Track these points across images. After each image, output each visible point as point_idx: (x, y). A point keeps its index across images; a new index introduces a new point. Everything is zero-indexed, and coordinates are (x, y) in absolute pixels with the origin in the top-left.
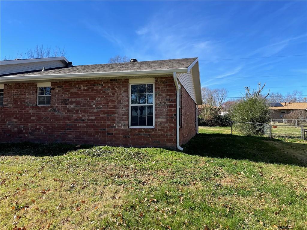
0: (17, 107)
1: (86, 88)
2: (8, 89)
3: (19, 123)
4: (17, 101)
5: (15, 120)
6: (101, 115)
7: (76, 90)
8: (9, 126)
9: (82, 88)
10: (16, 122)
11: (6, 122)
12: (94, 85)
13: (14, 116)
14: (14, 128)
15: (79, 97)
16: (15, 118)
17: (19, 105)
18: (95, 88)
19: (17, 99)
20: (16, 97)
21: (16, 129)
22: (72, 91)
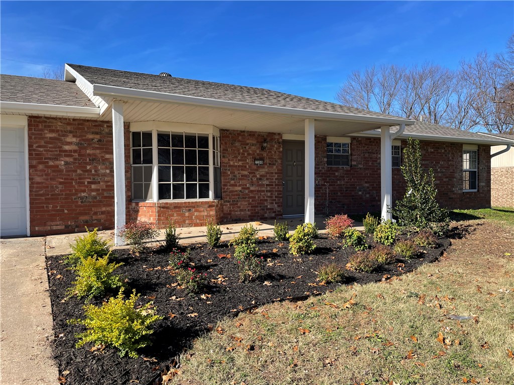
0: (368, 169)
1: (432, 150)
2: (357, 144)
3: (371, 188)
4: (368, 161)
5: (367, 185)
6: (445, 180)
8: (360, 193)
9: (429, 150)
10: (368, 187)
11: (356, 188)
12: (438, 148)
13: (366, 180)
14: (365, 195)
15: (428, 160)
16: (366, 182)
17: (370, 166)
18: (439, 151)
19: (368, 158)
20: (367, 155)
21: (368, 196)
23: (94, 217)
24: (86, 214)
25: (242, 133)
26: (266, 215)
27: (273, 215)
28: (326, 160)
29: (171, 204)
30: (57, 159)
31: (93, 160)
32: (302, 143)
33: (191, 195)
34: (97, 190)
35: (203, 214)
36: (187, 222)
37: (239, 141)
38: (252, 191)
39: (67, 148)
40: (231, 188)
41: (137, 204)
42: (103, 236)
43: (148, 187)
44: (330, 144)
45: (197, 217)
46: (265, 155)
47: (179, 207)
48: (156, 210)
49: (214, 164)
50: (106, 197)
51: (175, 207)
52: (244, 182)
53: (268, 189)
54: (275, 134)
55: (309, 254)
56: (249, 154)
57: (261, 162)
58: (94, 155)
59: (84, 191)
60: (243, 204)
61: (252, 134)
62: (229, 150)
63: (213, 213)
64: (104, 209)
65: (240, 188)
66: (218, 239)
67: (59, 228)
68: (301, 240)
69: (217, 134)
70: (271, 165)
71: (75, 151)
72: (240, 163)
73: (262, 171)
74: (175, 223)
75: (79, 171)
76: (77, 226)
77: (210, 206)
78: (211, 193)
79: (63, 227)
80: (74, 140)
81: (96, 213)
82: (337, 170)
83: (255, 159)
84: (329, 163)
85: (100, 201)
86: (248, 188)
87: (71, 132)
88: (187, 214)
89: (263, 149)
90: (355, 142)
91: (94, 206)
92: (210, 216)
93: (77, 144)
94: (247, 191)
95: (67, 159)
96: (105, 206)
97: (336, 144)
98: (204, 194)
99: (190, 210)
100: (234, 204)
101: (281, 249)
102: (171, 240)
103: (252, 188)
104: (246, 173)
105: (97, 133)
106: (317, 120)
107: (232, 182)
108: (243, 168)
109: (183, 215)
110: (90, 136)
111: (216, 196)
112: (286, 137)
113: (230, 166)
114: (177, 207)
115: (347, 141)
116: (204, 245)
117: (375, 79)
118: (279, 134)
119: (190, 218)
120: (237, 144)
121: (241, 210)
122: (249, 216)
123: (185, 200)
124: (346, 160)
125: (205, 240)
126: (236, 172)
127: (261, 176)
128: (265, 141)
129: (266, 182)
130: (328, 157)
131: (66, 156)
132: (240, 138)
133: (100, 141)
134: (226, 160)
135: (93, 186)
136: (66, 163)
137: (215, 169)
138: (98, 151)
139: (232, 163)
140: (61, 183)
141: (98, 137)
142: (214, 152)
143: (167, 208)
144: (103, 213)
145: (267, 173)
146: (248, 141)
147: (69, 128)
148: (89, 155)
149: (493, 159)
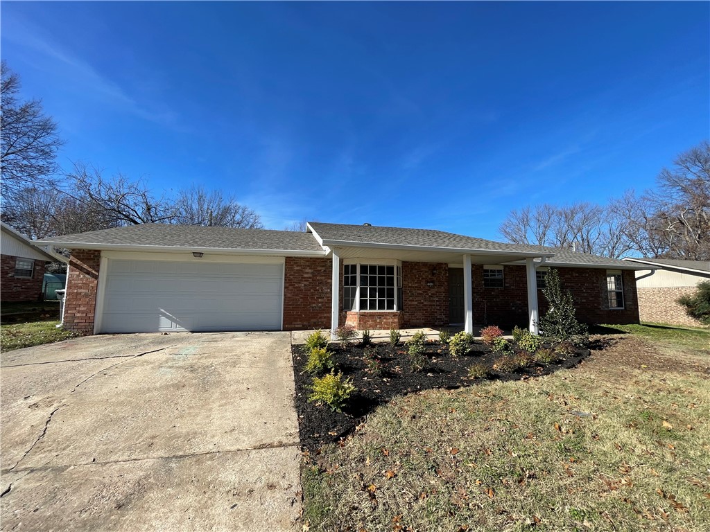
2: (509, 271)
6: (591, 299)
7: (569, 276)
8: (513, 308)
9: (574, 275)
11: (510, 304)
18: (584, 275)
20: (518, 279)
21: (520, 311)
22: (566, 276)
23: (320, 320)
24: (315, 318)
25: (417, 264)
26: (436, 323)
27: (442, 323)
28: (483, 282)
29: (368, 313)
30: (300, 283)
31: (320, 283)
32: (462, 270)
33: (382, 307)
34: (322, 302)
35: (389, 321)
36: (378, 326)
37: (416, 269)
38: (425, 305)
39: (306, 276)
40: (410, 303)
41: (346, 312)
42: (324, 333)
43: (353, 300)
44: (487, 271)
45: (385, 323)
46: (435, 279)
47: (374, 316)
48: (357, 317)
49: (397, 286)
50: (327, 307)
51: (370, 316)
52: (420, 298)
53: (438, 303)
54: (442, 264)
55: (465, 356)
56: (423, 278)
57: (432, 284)
58: (321, 280)
59: (314, 303)
60: (419, 314)
61: (425, 264)
62: (409, 275)
63: (396, 320)
64: (325, 315)
65: (416, 303)
66: (398, 340)
67: (299, 326)
68: (458, 344)
69: (400, 265)
70: (440, 286)
71: (310, 278)
72: (417, 285)
73: (433, 291)
74: (370, 326)
75: (312, 291)
76: (309, 326)
77: (395, 316)
78: (395, 306)
79: (301, 326)
80: (310, 271)
81: (320, 318)
82: (493, 290)
83: (428, 282)
84: (485, 285)
85: (324, 310)
86: (423, 303)
87: (308, 266)
88: (378, 321)
89: (433, 274)
90: (507, 269)
91: (319, 313)
92: (395, 323)
93: (312, 273)
94: (421, 305)
95: (306, 283)
96: (326, 313)
97: (491, 271)
98: (390, 307)
99: (380, 318)
100: (412, 314)
101: (444, 350)
102: (366, 338)
103: (425, 303)
104: (421, 292)
105: (323, 266)
106: (473, 255)
107: (411, 298)
108: (419, 288)
109: (375, 321)
110: (319, 268)
111: (399, 308)
112: (451, 266)
113: (409, 287)
114: (372, 315)
115: (501, 268)
116: (388, 343)
117: (530, 215)
118: (445, 264)
119: (380, 323)
120: (414, 271)
121: (417, 319)
122: (424, 324)
123: (377, 311)
124: (500, 282)
125: (389, 340)
126: (414, 292)
127: (432, 294)
128: (435, 269)
129: (436, 299)
130: (485, 280)
131: (305, 281)
132: (416, 267)
133: (325, 271)
134: (406, 283)
135: (320, 300)
136: (305, 285)
137: (398, 289)
138: (323, 278)
139: (410, 285)
140: (301, 298)
141: (324, 268)
142: (397, 278)
143: (365, 316)
144: (325, 317)
145: (437, 292)
146: (422, 269)
147: (307, 263)
148: (318, 280)
149: (638, 282)
